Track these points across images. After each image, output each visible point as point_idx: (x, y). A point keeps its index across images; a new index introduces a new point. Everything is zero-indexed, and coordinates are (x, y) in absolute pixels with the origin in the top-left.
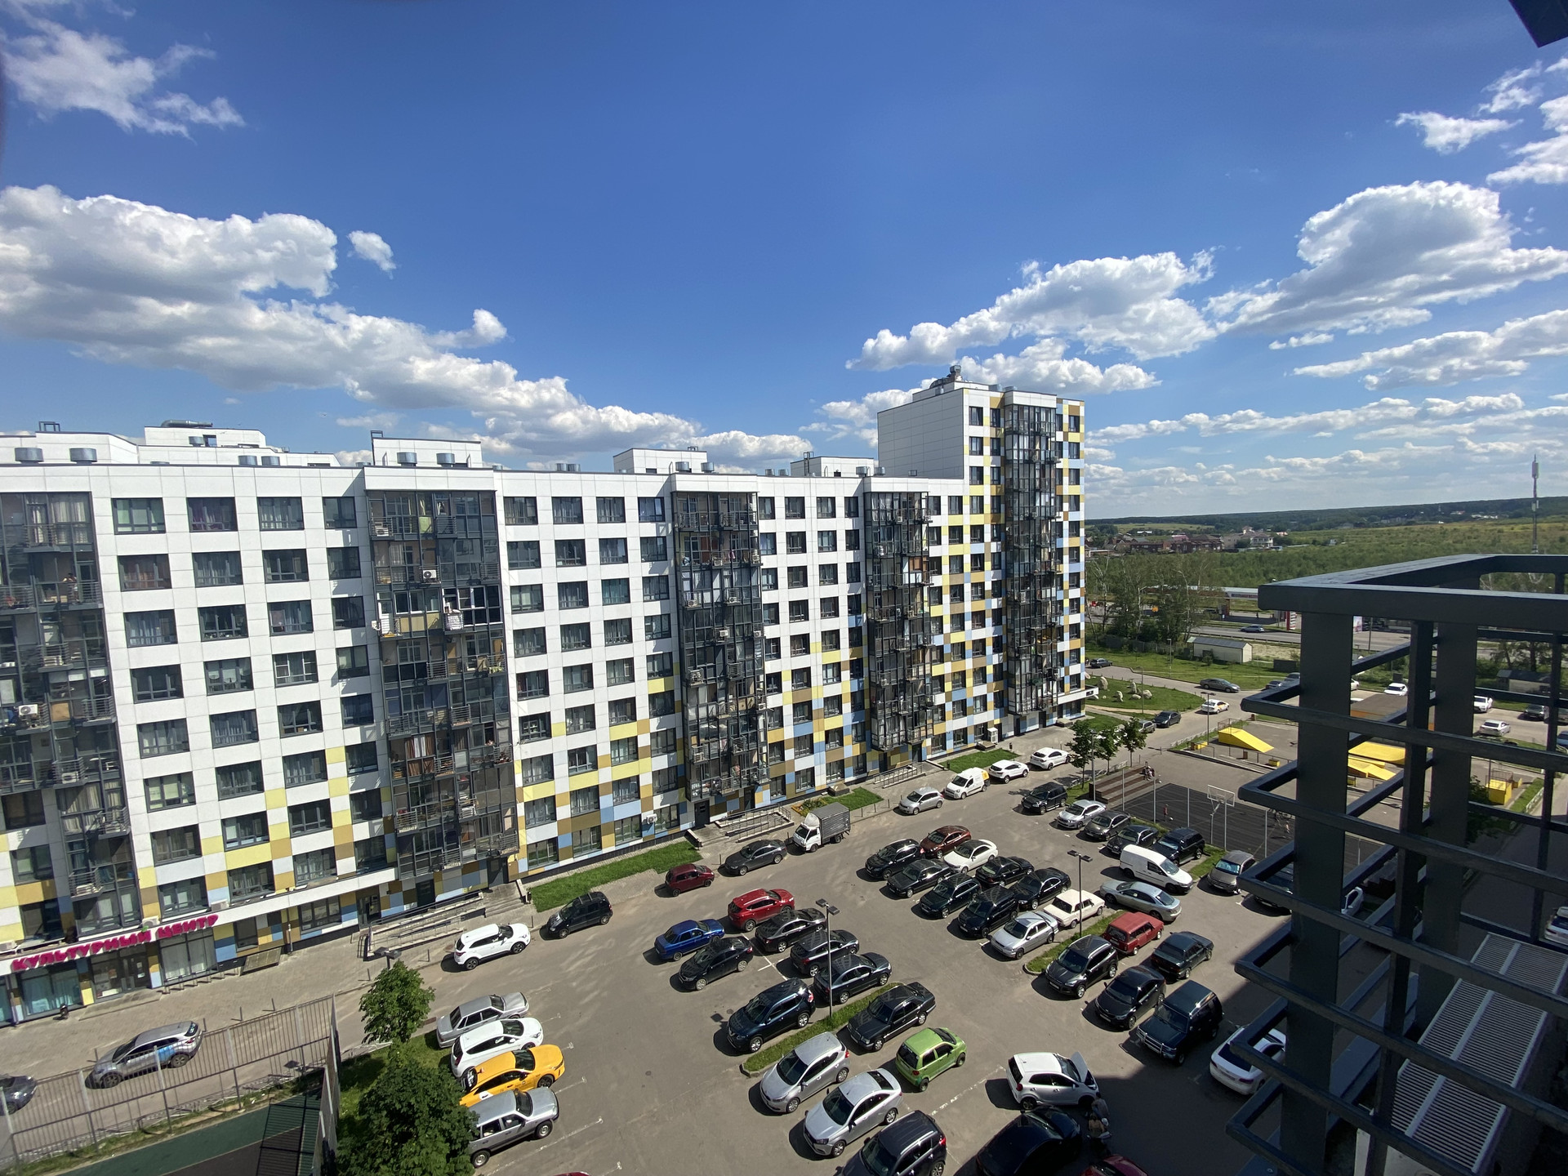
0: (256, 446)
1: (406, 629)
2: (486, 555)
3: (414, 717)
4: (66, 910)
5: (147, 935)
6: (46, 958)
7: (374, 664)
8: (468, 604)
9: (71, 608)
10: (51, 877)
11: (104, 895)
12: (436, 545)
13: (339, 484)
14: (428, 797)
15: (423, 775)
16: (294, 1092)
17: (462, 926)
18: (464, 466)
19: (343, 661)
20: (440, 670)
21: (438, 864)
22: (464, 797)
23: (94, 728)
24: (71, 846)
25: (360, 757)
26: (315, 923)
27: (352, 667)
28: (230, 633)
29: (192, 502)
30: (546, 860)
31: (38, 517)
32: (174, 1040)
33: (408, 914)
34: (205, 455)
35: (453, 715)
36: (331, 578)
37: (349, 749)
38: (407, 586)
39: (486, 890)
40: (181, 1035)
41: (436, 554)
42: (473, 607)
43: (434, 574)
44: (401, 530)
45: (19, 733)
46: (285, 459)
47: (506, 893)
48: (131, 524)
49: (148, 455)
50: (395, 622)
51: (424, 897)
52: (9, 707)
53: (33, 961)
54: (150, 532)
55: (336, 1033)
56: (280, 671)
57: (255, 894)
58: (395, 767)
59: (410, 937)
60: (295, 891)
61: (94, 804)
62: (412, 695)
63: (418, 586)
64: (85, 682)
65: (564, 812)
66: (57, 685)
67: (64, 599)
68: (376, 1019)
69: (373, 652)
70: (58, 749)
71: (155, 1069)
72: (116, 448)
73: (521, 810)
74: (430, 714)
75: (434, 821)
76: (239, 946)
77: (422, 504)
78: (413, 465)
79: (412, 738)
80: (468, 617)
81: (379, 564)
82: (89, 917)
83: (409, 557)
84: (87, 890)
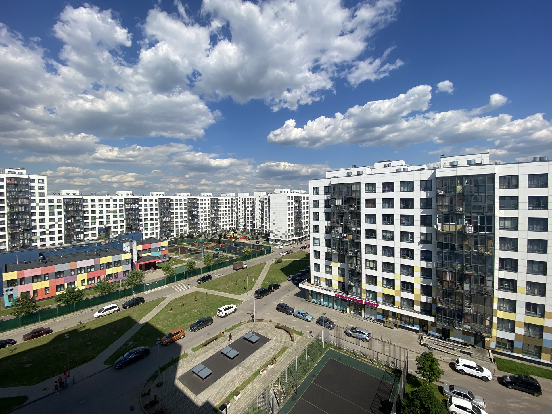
0: (402, 165)
1: (447, 229)
2: (488, 202)
3: (448, 264)
4: (346, 286)
5: (362, 301)
6: (341, 296)
7: (434, 240)
8: (476, 223)
9: (355, 211)
10: (345, 277)
11: (355, 286)
12: (463, 197)
13: (426, 176)
14: (451, 296)
15: (449, 287)
16: (392, 372)
17: (460, 354)
18: (480, 164)
19: (423, 237)
20: (461, 248)
21: (452, 324)
22: (466, 302)
23: (356, 243)
24: (349, 270)
25: (426, 273)
26: (405, 322)
27: (426, 240)
28: (389, 223)
29: (383, 184)
30: (506, 349)
31: (350, 189)
32: (365, 334)
33: (438, 337)
34: (388, 169)
35: (465, 268)
36: (421, 208)
37: (422, 268)
38: (449, 213)
39: (472, 346)
40: (366, 334)
41: (463, 201)
42: (479, 224)
43: (461, 209)
44: (449, 192)
45: (342, 240)
46: (410, 169)
47: (483, 353)
48: (368, 190)
49: (374, 171)
50: (443, 226)
51: (445, 335)
52: (341, 234)
53: (339, 295)
54: (373, 193)
55: (408, 362)
56: (402, 237)
57: (389, 304)
58: (438, 280)
59: (437, 346)
60: (400, 309)
61: (355, 262)
62: (448, 255)
63: (454, 213)
64: (356, 230)
65: (520, 331)
66: (350, 230)
67: (353, 209)
68: (421, 367)
69: (434, 236)
70: (349, 246)
71: (359, 339)
72: (367, 170)
73: (495, 320)
74: (455, 264)
75: (452, 307)
76: (383, 317)
77: (458, 181)
78: (456, 166)
79: (446, 272)
80: (475, 228)
81: (439, 204)
82: (351, 290)
83: (451, 202)
84: (351, 283)
